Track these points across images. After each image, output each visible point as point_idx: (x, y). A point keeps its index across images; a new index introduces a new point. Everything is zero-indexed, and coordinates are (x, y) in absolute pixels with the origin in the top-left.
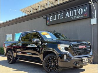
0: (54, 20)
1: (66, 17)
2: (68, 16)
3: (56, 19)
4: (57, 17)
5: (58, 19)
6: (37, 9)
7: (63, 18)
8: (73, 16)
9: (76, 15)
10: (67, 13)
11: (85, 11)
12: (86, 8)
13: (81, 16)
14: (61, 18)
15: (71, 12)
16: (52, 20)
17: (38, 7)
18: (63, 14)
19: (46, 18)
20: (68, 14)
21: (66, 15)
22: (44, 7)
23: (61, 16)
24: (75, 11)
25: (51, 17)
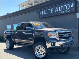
0: (46, 13)
1: (55, 11)
2: (58, 11)
4: (48, 11)
5: (49, 13)
6: (31, 4)
7: (53, 12)
8: (62, 11)
9: (64, 10)
10: (57, 8)
12: (73, 4)
13: (69, 11)
14: (51, 12)
15: (59, 7)
16: (44, 14)
17: (33, 2)
18: (53, 9)
19: (39, 12)
21: (56, 9)
22: (37, 2)
23: (51, 11)
24: (63, 7)
25: (43, 12)
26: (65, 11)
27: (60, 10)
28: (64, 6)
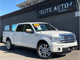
0: (44, 13)
1: (54, 11)
2: (56, 10)
3: (45, 13)
7: (51, 11)
11: (70, 5)
12: (71, 3)
13: (67, 10)
14: (50, 12)
15: (58, 6)
16: (42, 13)
18: (51, 8)
20: (56, 8)
26: (64, 10)
27: (59, 9)
28: (62, 5)
